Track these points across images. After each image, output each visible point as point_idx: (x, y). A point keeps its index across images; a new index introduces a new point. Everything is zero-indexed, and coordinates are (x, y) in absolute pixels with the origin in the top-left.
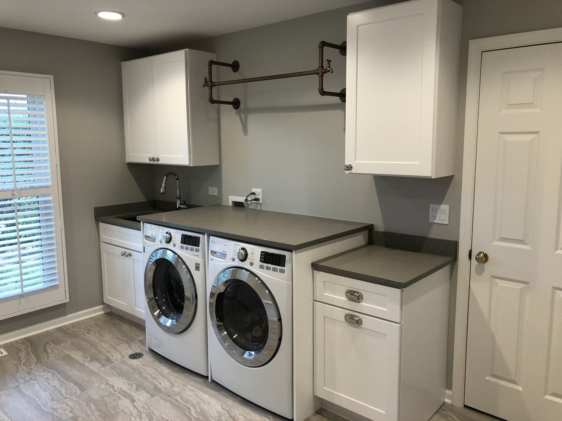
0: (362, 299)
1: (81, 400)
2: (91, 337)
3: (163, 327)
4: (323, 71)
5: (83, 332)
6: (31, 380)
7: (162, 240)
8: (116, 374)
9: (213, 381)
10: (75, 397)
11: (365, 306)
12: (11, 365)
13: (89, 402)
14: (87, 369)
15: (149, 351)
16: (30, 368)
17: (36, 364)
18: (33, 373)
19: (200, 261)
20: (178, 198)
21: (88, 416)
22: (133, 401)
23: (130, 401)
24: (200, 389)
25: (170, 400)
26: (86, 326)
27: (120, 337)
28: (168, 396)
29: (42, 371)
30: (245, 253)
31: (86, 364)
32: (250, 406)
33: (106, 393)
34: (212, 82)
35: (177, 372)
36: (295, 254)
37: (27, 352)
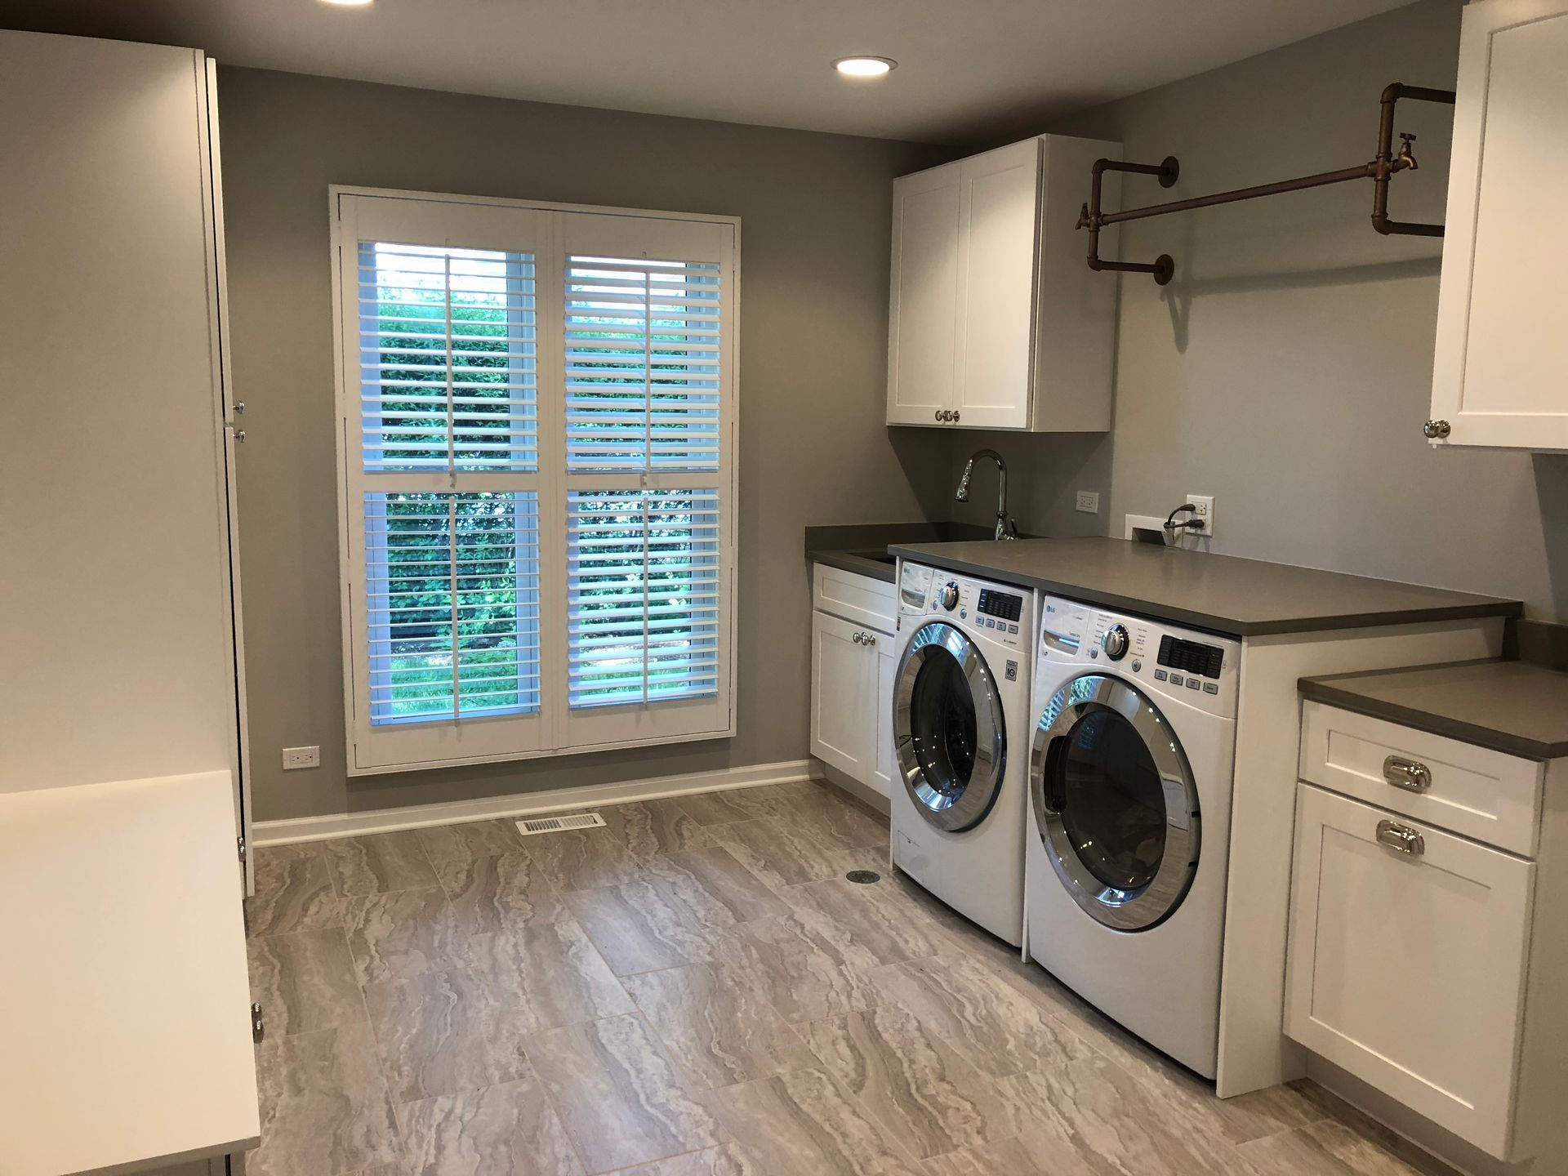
0: (1428, 784)
1: (733, 936)
2: (773, 823)
3: (923, 809)
4: (1388, 165)
5: (759, 810)
6: (644, 880)
7: (938, 602)
8: (814, 903)
9: (1033, 963)
10: (724, 928)
11: (1437, 802)
12: (608, 846)
13: (748, 944)
14: (754, 882)
15: (895, 874)
16: (644, 859)
17: (656, 853)
18: (648, 869)
19: (1018, 655)
20: (999, 517)
21: (742, 968)
22: (839, 962)
23: (832, 961)
24: (998, 973)
25: (920, 978)
26: (767, 800)
27: (835, 834)
28: (919, 970)
29: (666, 868)
30: (1122, 639)
31: (755, 872)
32: (1111, 1031)
33: (785, 936)
34: (1098, 214)
35: (949, 927)
36: (1248, 646)
37: (644, 828)
